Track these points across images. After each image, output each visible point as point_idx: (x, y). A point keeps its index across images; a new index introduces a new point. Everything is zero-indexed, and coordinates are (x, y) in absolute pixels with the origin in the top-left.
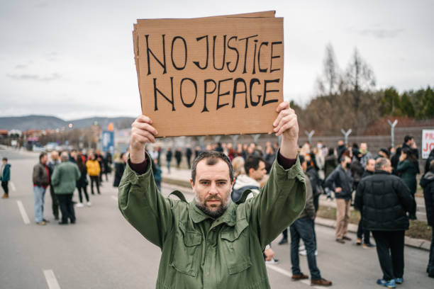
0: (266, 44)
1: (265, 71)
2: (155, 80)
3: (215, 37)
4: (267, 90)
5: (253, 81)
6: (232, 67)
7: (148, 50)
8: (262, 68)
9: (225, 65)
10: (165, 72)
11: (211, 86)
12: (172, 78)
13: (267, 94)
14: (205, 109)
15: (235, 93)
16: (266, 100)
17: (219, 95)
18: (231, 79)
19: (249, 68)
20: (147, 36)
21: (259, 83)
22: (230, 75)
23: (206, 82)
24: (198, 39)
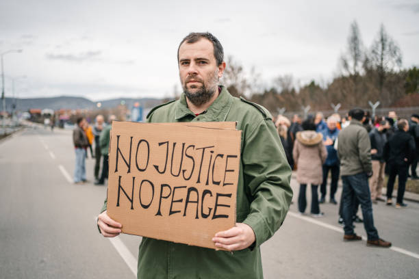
0: (222, 156)
1: (218, 183)
2: (120, 177)
3: (175, 144)
4: (218, 203)
5: (206, 192)
6: (187, 175)
7: (118, 149)
8: (215, 180)
9: (181, 171)
10: (129, 171)
11: (166, 191)
12: (134, 178)
13: (218, 207)
14: (159, 213)
15: (187, 201)
16: (217, 214)
17: (172, 202)
18: (186, 187)
19: (203, 179)
20: (118, 137)
21: (211, 196)
22: (184, 183)
23: (163, 186)
24: (160, 144)
